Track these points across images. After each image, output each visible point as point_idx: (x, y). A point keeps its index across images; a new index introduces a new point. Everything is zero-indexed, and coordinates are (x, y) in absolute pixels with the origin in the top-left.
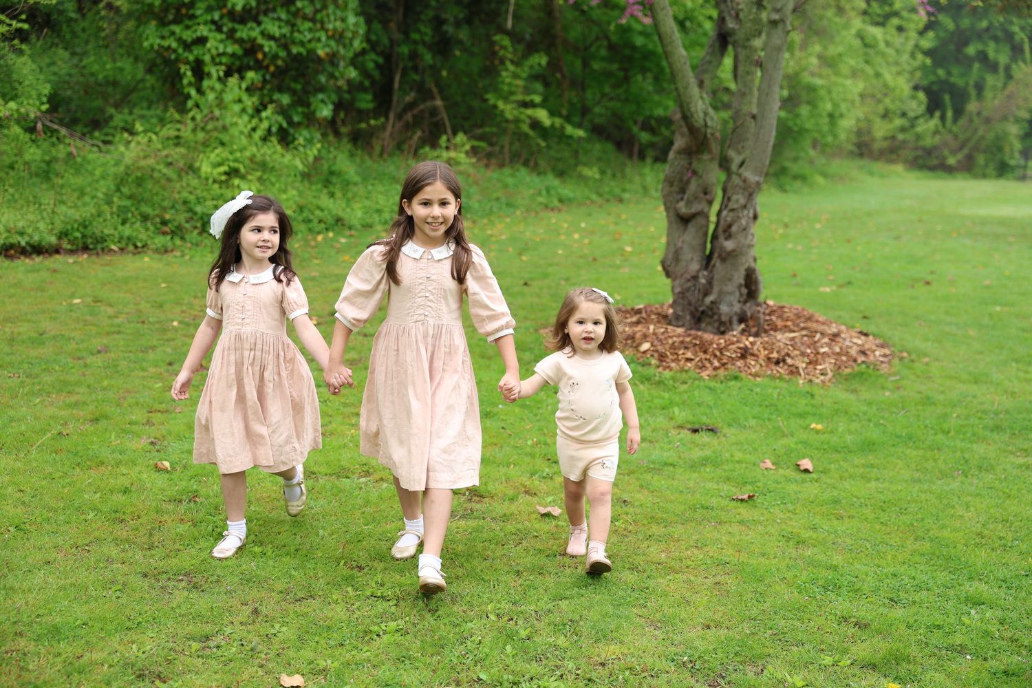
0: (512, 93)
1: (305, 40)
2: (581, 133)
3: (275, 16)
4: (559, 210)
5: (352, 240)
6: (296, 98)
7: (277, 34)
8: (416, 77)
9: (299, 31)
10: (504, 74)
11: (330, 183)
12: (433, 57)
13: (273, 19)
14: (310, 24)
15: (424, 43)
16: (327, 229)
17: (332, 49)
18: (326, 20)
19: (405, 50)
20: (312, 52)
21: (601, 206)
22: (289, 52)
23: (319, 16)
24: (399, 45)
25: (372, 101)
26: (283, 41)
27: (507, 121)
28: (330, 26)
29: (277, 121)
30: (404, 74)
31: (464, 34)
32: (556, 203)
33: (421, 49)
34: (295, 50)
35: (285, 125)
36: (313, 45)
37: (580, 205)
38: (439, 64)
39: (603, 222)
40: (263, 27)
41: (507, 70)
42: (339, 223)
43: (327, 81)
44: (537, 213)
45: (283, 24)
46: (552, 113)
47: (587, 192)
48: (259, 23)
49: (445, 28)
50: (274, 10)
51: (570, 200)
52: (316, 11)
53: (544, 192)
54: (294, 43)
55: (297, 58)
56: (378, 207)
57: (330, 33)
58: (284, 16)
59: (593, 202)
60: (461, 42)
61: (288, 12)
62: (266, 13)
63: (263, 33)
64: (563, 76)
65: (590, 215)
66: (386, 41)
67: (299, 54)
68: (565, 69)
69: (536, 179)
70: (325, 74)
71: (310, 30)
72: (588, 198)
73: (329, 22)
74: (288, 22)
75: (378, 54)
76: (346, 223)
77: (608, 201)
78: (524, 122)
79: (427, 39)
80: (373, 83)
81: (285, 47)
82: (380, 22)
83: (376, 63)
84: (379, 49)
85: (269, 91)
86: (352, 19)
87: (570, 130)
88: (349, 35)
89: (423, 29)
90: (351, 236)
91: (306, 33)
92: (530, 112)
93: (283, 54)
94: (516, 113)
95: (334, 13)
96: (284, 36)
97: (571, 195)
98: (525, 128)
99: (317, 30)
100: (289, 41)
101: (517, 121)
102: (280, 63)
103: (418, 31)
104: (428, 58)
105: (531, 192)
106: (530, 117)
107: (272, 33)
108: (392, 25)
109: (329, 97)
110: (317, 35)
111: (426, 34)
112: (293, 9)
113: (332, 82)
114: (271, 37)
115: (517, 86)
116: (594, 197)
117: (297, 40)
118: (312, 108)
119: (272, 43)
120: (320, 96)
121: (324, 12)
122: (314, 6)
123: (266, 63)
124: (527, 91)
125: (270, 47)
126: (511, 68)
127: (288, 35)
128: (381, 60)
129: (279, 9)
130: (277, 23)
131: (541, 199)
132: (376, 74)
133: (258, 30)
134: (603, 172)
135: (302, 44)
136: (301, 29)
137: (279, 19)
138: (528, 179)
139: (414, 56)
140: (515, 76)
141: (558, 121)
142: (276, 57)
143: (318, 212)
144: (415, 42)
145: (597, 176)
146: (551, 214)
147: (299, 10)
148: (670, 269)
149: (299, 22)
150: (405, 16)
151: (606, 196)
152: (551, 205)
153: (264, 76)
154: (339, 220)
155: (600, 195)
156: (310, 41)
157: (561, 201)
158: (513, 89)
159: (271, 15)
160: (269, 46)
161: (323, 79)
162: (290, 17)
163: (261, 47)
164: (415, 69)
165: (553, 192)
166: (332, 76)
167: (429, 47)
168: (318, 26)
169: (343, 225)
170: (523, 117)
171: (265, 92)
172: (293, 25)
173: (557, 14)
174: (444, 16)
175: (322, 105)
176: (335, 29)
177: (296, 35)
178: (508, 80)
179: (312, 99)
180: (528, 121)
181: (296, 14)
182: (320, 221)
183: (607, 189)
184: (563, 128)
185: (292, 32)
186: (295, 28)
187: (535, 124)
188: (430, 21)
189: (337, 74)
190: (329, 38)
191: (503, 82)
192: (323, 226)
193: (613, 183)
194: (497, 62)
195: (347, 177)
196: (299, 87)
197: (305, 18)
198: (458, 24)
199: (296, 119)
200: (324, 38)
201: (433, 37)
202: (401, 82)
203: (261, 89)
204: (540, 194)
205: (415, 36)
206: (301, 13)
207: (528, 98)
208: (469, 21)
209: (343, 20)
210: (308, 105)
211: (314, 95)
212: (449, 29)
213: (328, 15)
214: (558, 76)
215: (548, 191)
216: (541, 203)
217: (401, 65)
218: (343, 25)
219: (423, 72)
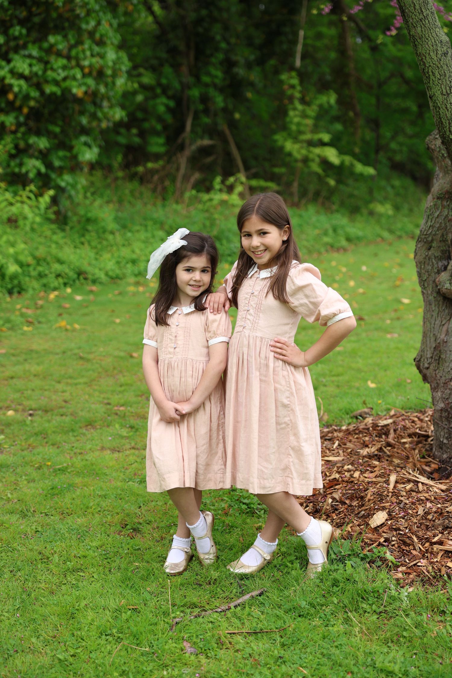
0: (300, 132)
1: (59, 78)
2: (371, 171)
3: (26, 53)
4: (345, 250)
5: (91, 297)
6: (56, 141)
7: (27, 72)
8: (206, 120)
9: (52, 69)
10: (291, 113)
11: (87, 230)
12: (225, 100)
13: (25, 56)
14: (64, 61)
15: (215, 86)
16: (65, 284)
17: (89, 87)
18: (81, 56)
19: (195, 93)
20: (66, 91)
21: (390, 244)
22: (42, 93)
23: (73, 53)
24: (189, 88)
25: (163, 145)
26: (35, 80)
27: (296, 161)
28: (86, 63)
29: (34, 167)
30: (196, 117)
31: (255, 76)
32: (344, 243)
33: (212, 92)
34: (49, 89)
35: (43, 170)
36: (68, 83)
37: (369, 243)
38: (230, 106)
39: (387, 264)
40: (12, 65)
41: (295, 109)
42: (81, 277)
43: (89, 122)
44: (320, 253)
45: (34, 62)
46: (341, 152)
47: (378, 229)
48: (9, 61)
49: (236, 70)
50: (25, 47)
51: (358, 238)
52: (71, 47)
53: (330, 232)
54: (47, 82)
55: (51, 99)
56: (134, 256)
57: (87, 70)
58: (35, 52)
59: (383, 239)
60: (252, 84)
61: (40, 48)
62: (16, 50)
63: (12, 72)
64: (356, 114)
65: (376, 255)
66: (177, 86)
67: (53, 94)
68: (358, 107)
69: (323, 218)
70: (87, 114)
71: (64, 68)
72: (379, 236)
73: (85, 58)
74: (40, 60)
75: (169, 98)
76: (90, 277)
77: (400, 237)
78: (313, 160)
79: (217, 81)
80: (166, 127)
81: (38, 86)
82: (172, 66)
83: (167, 106)
84: (170, 93)
85: (24, 134)
86: (111, 55)
87: (359, 168)
88: (109, 72)
89: (214, 71)
90: (91, 291)
91: (60, 71)
92: (317, 151)
93: (34, 94)
94: (304, 152)
95: (91, 49)
96: (36, 74)
97: (360, 233)
98: (315, 167)
99: (72, 68)
100: (41, 80)
101: (306, 160)
102: (32, 103)
103: (209, 74)
104: (219, 101)
105: (316, 232)
106: (319, 156)
107: (21, 71)
108: (184, 69)
109: (95, 140)
110: (72, 72)
111: (216, 77)
112: (45, 45)
113: (94, 124)
114: (21, 76)
115: (307, 125)
116: (386, 234)
117: (50, 79)
118: (75, 151)
119: (22, 82)
120: (83, 139)
121: (80, 48)
122: (68, 41)
123: (18, 103)
124: (316, 129)
125: (20, 86)
126: (300, 107)
127: (40, 73)
128: (172, 104)
129: (30, 46)
130: (28, 61)
131: (326, 239)
132: (169, 118)
133: (7, 69)
134: (397, 208)
135: (57, 83)
136: (55, 66)
137: (30, 56)
138: (314, 219)
139: (205, 99)
140: (304, 116)
141: (348, 159)
142: (27, 97)
143: (57, 267)
144: (207, 85)
145: (390, 212)
146: (335, 255)
147: (52, 46)
148: (428, 373)
149: (52, 59)
150: (197, 59)
151: (398, 233)
152: (337, 245)
153: (17, 118)
154: (80, 274)
155: (391, 231)
156: (65, 79)
157: (349, 239)
158: (302, 128)
159: (23, 52)
160: (18, 85)
161: (84, 121)
162: (43, 54)
163: (11, 86)
164: (206, 111)
165: (340, 232)
166: (94, 116)
167: (221, 90)
168: (73, 63)
169: (86, 279)
170: (311, 156)
171: (19, 135)
172: (47, 63)
173: (351, 53)
174: (234, 58)
175: (85, 148)
176: (91, 66)
177: (49, 73)
178: (296, 120)
179: (74, 142)
180: (317, 160)
181: (50, 50)
182: (58, 276)
183: (399, 225)
184: (352, 165)
185: (45, 71)
186: (49, 66)
187: (325, 163)
188: (221, 63)
189: (100, 115)
190: (84, 76)
191: (291, 122)
192: (61, 280)
193: (406, 220)
194: (286, 101)
195: (103, 224)
196: (57, 130)
197: (59, 54)
198: (249, 66)
199: (57, 163)
200: (79, 76)
201: (224, 79)
202: (193, 125)
203: (14, 132)
204: (326, 234)
205: (206, 79)
206: (54, 49)
207: (316, 137)
208: (261, 62)
209: (102, 56)
210: (70, 148)
211: (77, 137)
212: (241, 71)
213: (84, 51)
214: (351, 114)
215: (335, 230)
216: (327, 244)
217: (192, 108)
218: (101, 62)
219: (216, 115)
